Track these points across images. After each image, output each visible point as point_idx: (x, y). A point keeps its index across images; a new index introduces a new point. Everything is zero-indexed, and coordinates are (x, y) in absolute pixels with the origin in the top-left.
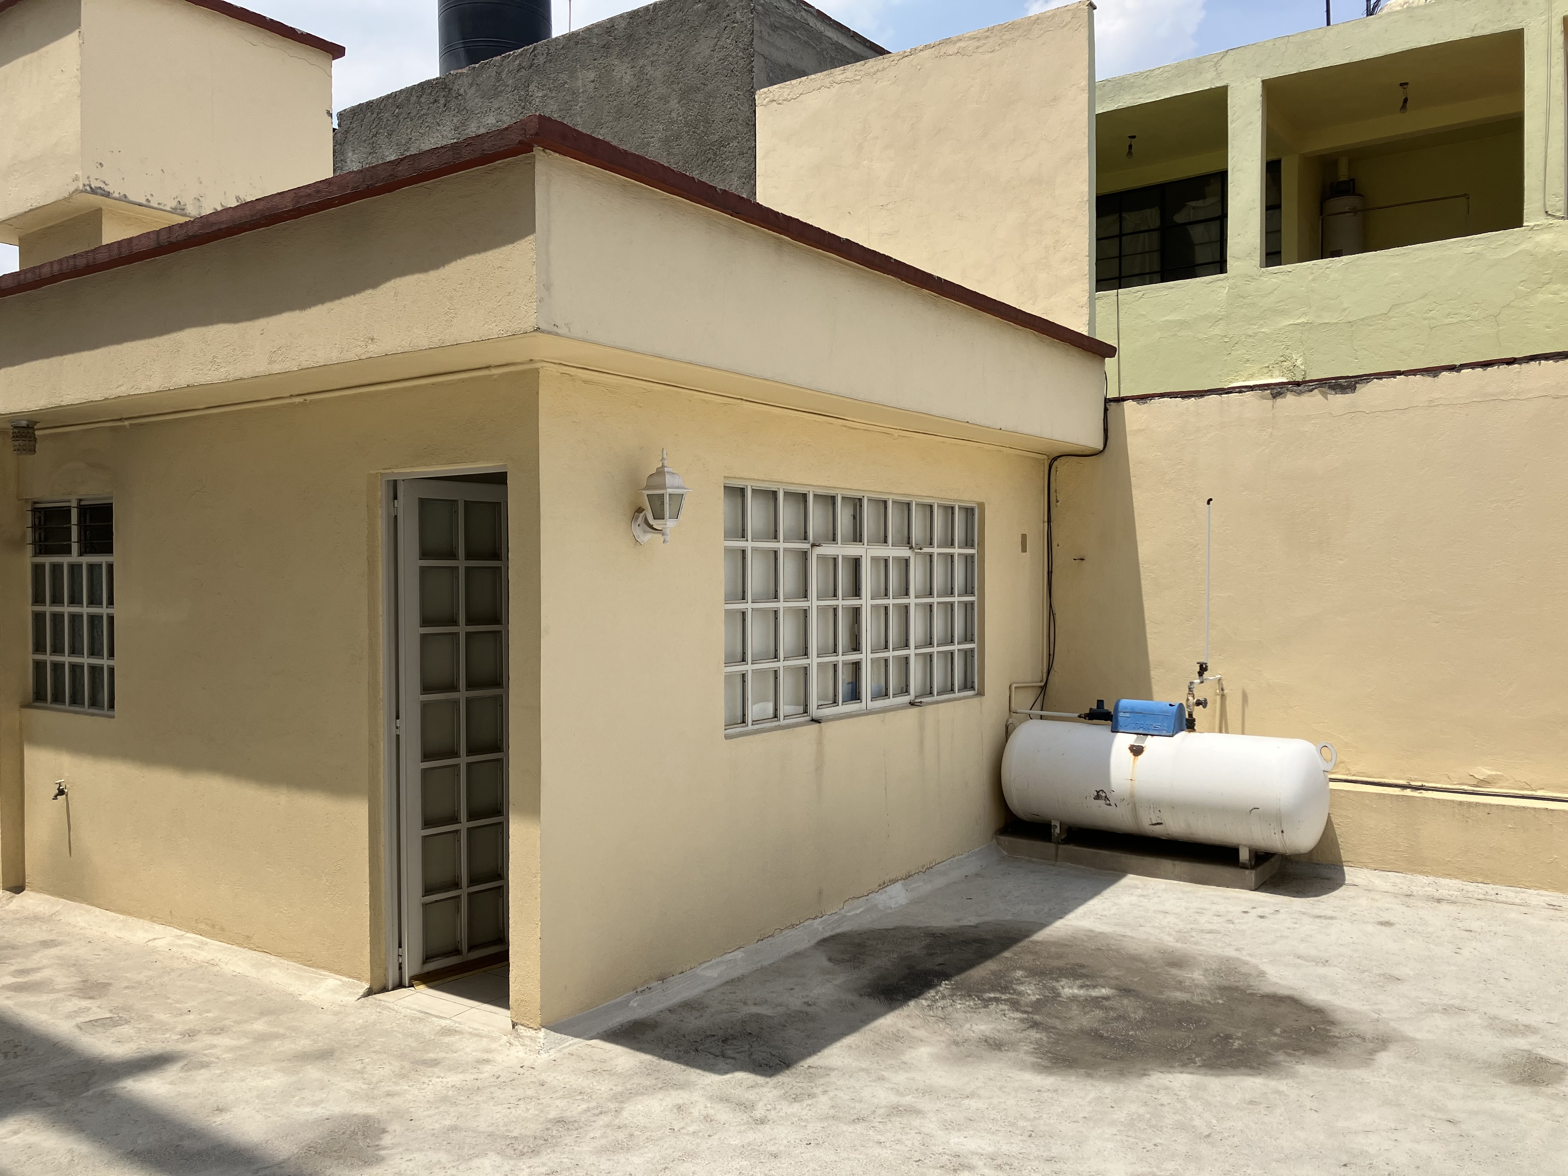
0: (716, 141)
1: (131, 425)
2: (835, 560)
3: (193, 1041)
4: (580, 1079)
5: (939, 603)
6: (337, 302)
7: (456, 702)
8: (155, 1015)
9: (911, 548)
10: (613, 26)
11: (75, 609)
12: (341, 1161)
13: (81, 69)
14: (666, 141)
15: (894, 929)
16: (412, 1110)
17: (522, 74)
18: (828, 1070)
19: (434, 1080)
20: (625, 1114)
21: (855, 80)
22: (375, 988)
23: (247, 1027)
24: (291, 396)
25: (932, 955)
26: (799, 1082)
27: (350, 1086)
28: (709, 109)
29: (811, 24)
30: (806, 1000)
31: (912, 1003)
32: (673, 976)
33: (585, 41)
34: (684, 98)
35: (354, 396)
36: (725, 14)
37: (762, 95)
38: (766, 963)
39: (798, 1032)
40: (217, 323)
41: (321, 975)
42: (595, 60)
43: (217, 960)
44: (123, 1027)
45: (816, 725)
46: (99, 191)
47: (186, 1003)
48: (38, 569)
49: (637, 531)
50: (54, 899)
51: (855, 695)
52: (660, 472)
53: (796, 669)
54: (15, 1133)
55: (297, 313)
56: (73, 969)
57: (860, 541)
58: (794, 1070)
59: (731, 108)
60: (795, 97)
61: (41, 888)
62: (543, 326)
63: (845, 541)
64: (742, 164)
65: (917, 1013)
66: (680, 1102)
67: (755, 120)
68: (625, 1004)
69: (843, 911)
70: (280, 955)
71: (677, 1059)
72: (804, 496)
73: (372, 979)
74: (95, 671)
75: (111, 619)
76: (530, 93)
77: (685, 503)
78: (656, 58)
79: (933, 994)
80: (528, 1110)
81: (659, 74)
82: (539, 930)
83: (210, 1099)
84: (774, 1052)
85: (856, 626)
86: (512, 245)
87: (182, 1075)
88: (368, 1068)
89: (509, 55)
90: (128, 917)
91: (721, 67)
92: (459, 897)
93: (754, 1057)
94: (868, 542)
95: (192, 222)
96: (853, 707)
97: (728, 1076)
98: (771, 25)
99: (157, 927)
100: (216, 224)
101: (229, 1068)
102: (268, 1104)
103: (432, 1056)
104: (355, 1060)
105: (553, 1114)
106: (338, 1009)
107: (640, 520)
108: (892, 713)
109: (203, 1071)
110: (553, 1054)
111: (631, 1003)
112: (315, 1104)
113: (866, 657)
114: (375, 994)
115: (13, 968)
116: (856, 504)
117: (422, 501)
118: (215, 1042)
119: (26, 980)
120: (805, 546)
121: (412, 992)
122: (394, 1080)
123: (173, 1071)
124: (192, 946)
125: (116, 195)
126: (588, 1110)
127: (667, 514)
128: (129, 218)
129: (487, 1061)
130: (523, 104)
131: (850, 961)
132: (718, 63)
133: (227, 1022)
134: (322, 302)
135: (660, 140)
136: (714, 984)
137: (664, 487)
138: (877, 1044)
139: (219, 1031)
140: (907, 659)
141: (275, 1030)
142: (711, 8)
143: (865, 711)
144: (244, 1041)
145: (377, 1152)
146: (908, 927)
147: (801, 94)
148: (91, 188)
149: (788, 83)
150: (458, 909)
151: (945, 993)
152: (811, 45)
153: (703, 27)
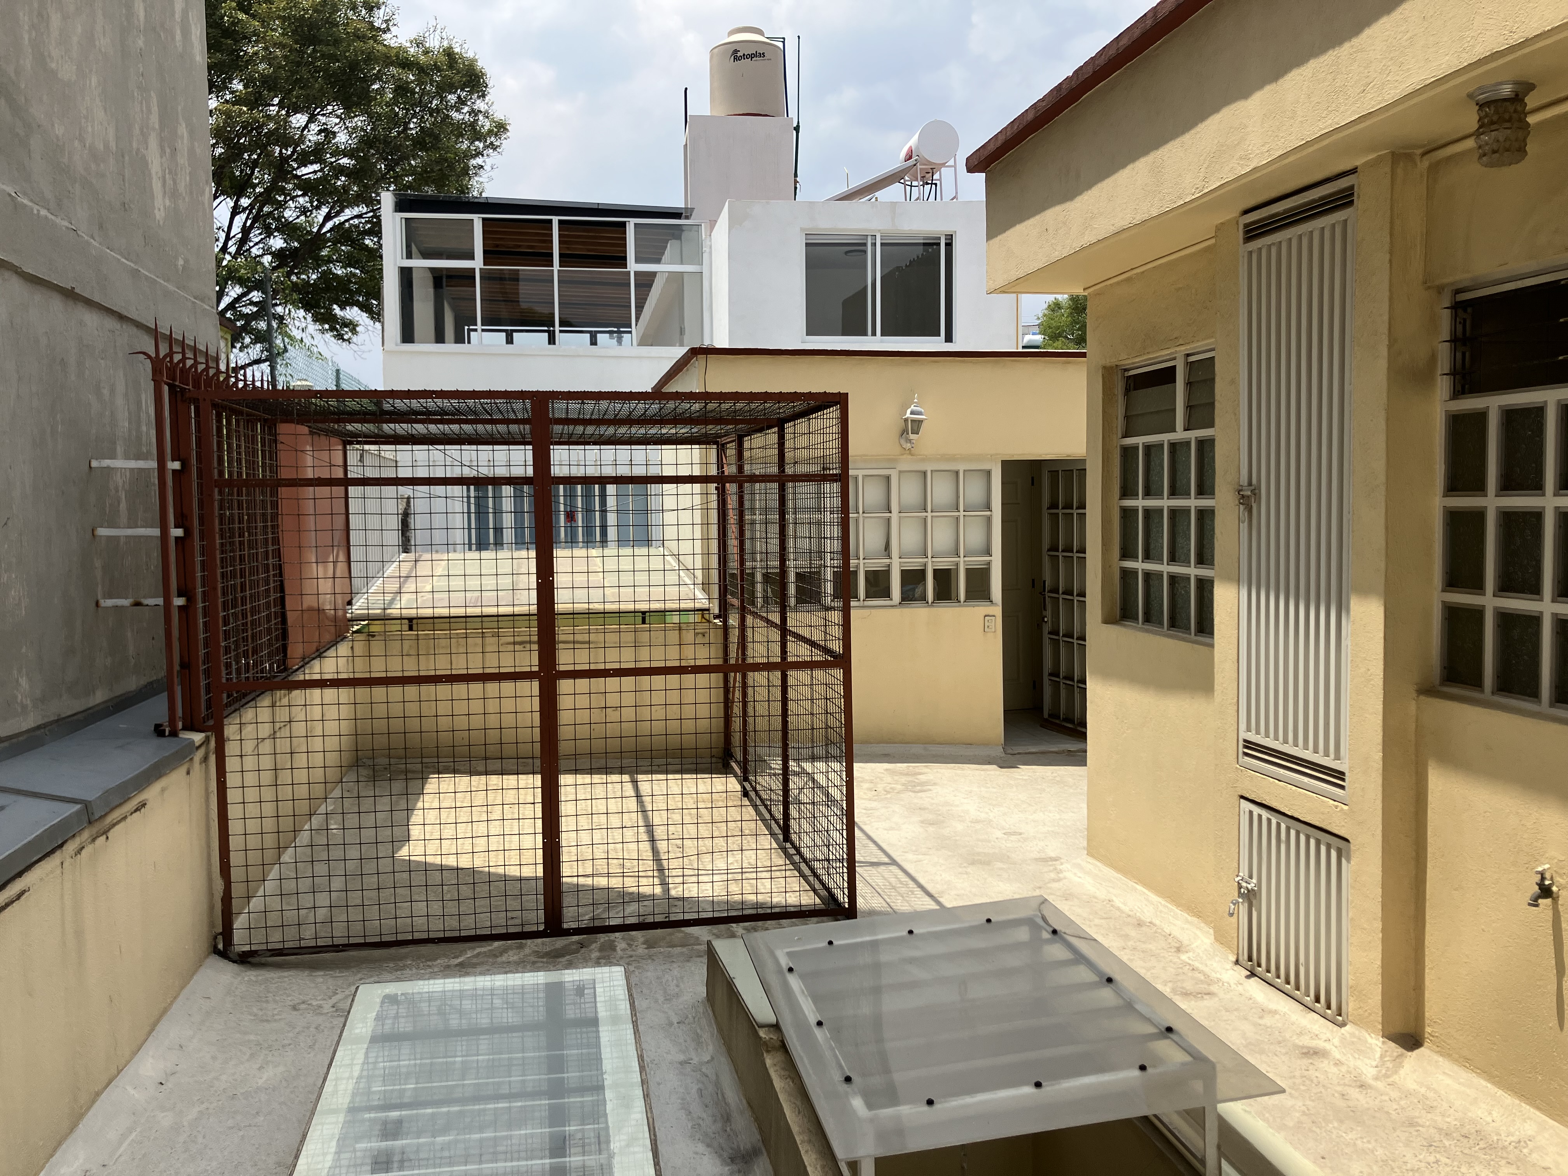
48: (1455, 422)
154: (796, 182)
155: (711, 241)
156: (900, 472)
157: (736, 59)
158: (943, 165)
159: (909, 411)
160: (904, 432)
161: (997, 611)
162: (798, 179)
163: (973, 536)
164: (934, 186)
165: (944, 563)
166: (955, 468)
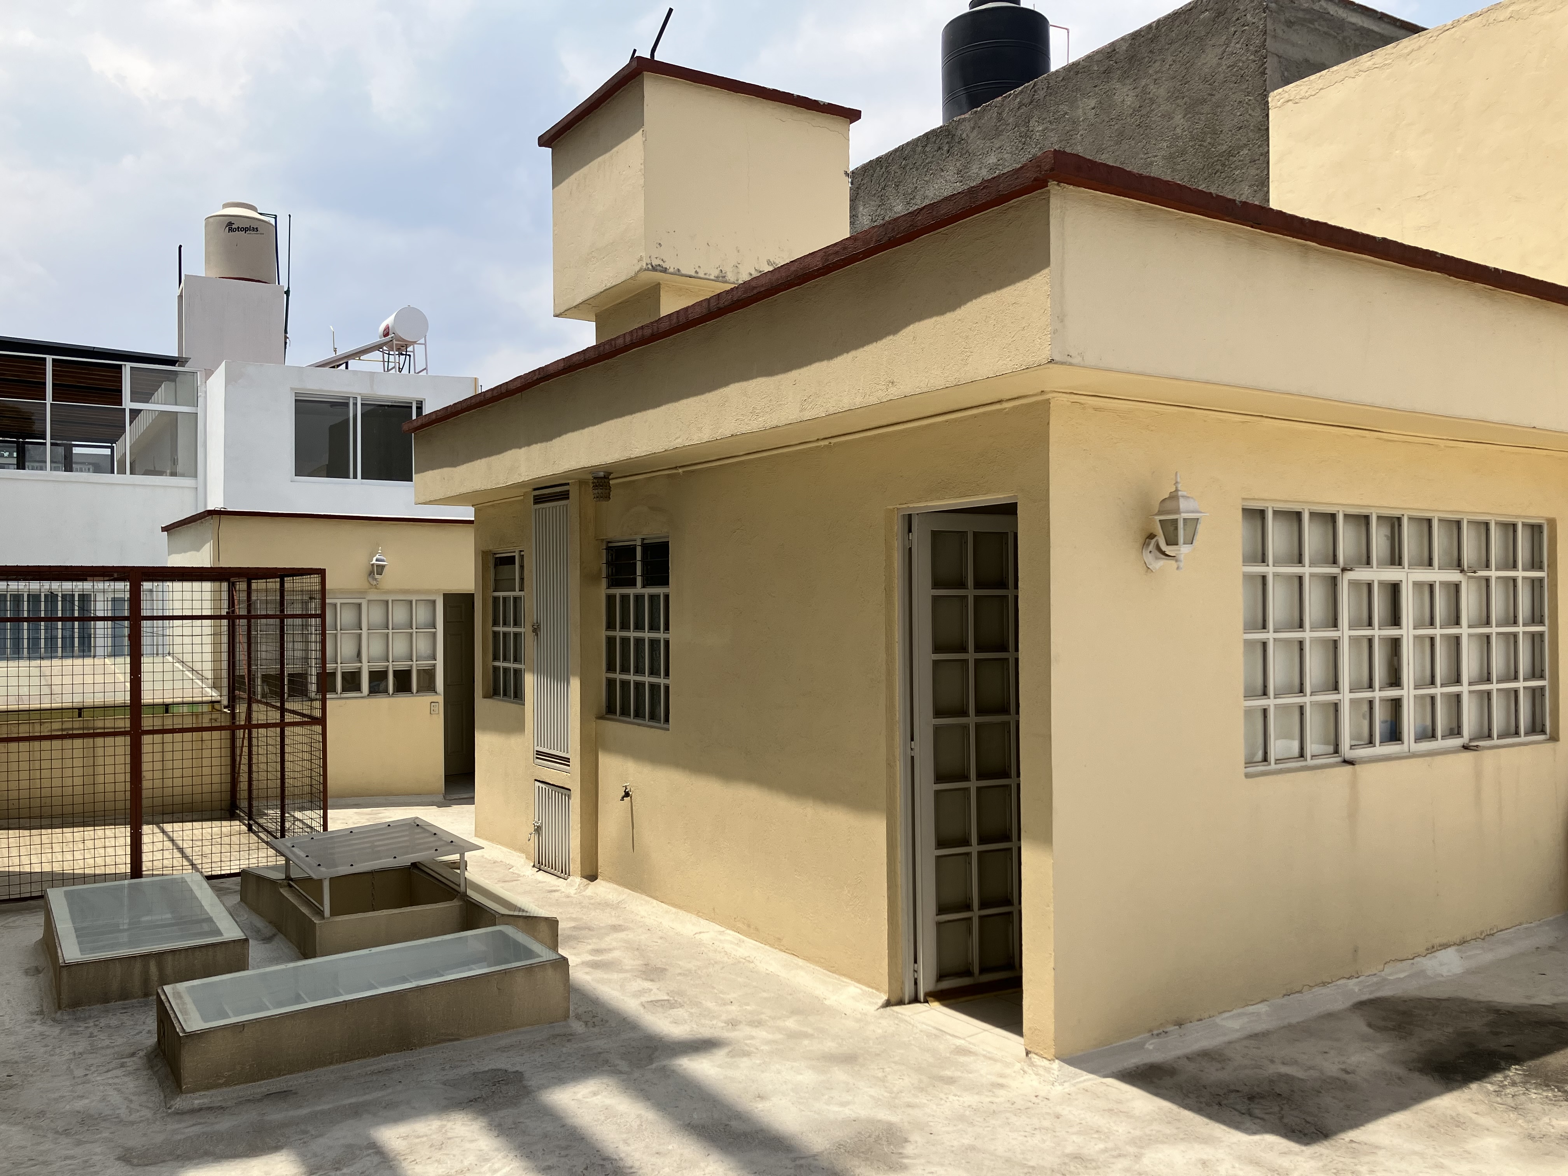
0: (1224, 152)
1: (684, 472)
2: (1370, 586)
3: (735, 1030)
4: (1096, 1118)
5: (1498, 634)
6: (861, 350)
7: (966, 727)
8: (704, 1002)
9: (1462, 571)
10: (1115, 50)
11: (639, 634)
12: (869, 1163)
13: (645, 163)
14: (1170, 158)
15: (1448, 1000)
16: (931, 1124)
17: (1022, 111)
18: (1375, 1148)
19: (951, 1098)
20: (1145, 1161)
21: (1385, 65)
22: (893, 1000)
23: (780, 1023)
24: (818, 440)
25: (1496, 1034)
26: (1339, 1156)
27: (872, 1092)
28: (1217, 120)
29: (1332, 13)
30: (1343, 1067)
31: (1474, 1086)
32: (1191, 1022)
33: (1086, 70)
34: (1190, 112)
35: (875, 436)
36: (1234, 19)
37: (1275, 98)
38: (1294, 1020)
39: (1335, 1101)
40: (756, 377)
41: (843, 982)
42: (1095, 87)
43: (753, 958)
44: (679, 1009)
45: (1349, 768)
46: (658, 268)
47: (728, 994)
48: (610, 599)
49: (1149, 558)
50: (620, 889)
51: (1394, 734)
52: (1174, 497)
53: (1324, 705)
54: (595, 1094)
55: (825, 363)
56: (636, 953)
57: (1400, 564)
58: (1332, 1142)
59: (1241, 115)
60: (1314, 93)
61: (610, 878)
62: (1057, 358)
63: (1381, 564)
64: (1253, 171)
65: (1482, 1098)
66: (1205, 1157)
67: (1268, 124)
68: (1140, 1046)
69: (1383, 973)
70: (807, 959)
71: (1199, 1111)
72: (1333, 517)
73: (890, 991)
74: (654, 688)
75: (667, 643)
76: (1031, 129)
77: (1200, 528)
78: (1159, 75)
79: (1500, 1079)
80: (1044, 1141)
81: (1162, 92)
82: (1052, 959)
83: (751, 1086)
84: (1309, 1119)
85: (1396, 658)
86: (1027, 281)
87: (728, 1060)
88: (889, 1077)
89: (1010, 95)
90: (679, 910)
91: (1229, 74)
92: (970, 919)
93: (1285, 1120)
94: (1409, 565)
95: (737, 288)
96: (1392, 748)
97: (1257, 1138)
98: (1286, 22)
99: (703, 922)
100: (756, 287)
101: (766, 1060)
102: (802, 1098)
103: (948, 1073)
104: (876, 1068)
105: (1069, 1149)
106: (859, 1016)
107: (1152, 547)
108: (1440, 757)
109: (745, 1059)
110: (1067, 1087)
111: (1147, 1046)
112: (843, 1104)
113: (1408, 693)
114: (893, 1005)
115: (590, 947)
116: (1394, 523)
117: (935, 534)
118: (754, 1034)
119: (600, 958)
120: (1335, 570)
121: (927, 1009)
122: (913, 1092)
123: (720, 1055)
124: (731, 943)
125: (671, 270)
126: (1105, 1150)
127: (1181, 539)
128: (681, 289)
129: (1002, 1086)
130: (1024, 140)
131: (1393, 1030)
132: (1227, 71)
133: (763, 1017)
134: (847, 351)
135: (1164, 157)
136: (1237, 1035)
137: (1177, 511)
138: (1433, 1127)
139: (756, 1024)
140: (1458, 696)
141: (804, 1029)
142: (1219, 14)
143: (1408, 754)
144: (778, 1036)
145: (900, 1160)
146: (1465, 1000)
147: (1321, 89)
148: (652, 266)
149: (1306, 79)
150: (970, 931)
151: (1515, 1079)
152: (1330, 35)
153: (1210, 35)
154: (286, 338)
155: (206, 387)
156: (368, 601)
157: (231, 230)
158: (415, 342)
159: (375, 559)
160: (371, 573)
161: (440, 699)
162: (288, 335)
163: (422, 645)
164: (408, 357)
165: (402, 666)
166: (409, 598)
